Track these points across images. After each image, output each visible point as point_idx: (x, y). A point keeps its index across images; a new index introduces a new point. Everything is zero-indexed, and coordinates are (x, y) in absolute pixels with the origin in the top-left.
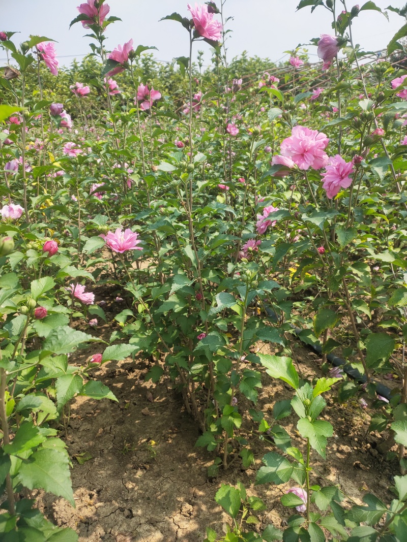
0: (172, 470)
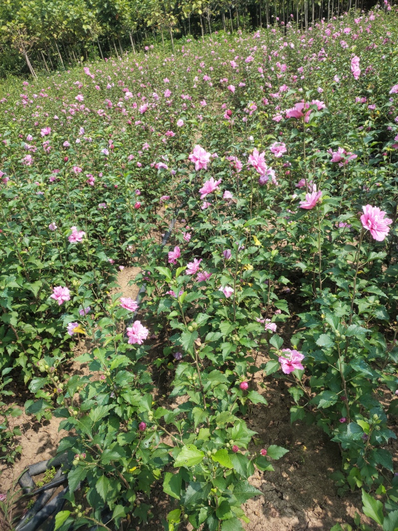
0: (314, 476)
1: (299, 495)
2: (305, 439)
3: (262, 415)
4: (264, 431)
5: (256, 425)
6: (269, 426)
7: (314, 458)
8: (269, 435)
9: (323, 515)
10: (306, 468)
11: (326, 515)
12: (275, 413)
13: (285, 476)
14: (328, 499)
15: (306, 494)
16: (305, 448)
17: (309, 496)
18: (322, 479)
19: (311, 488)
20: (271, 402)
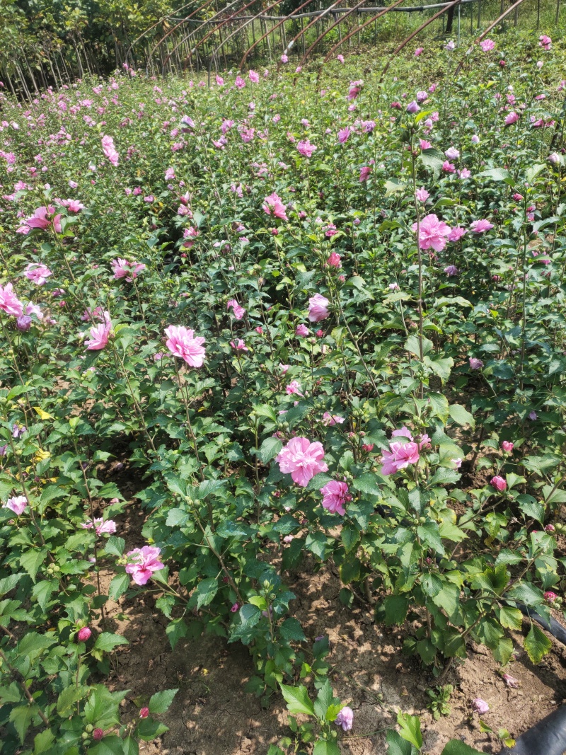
0: (228, 701)
1: (217, 739)
2: (202, 658)
3: (135, 659)
4: (145, 679)
5: (130, 678)
6: (149, 669)
7: (220, 679)
8: (154, 682)
9: (254, 747)
10: (215, 698)
11: (257, 743)
12: (153, 646)
13: (191, 726)
14: (253, 721)
15: (225, 733)
16: (206, 671)
17: (230, 732)
18: (238, 700)
19: (228, 721)
20: (143, 634)
